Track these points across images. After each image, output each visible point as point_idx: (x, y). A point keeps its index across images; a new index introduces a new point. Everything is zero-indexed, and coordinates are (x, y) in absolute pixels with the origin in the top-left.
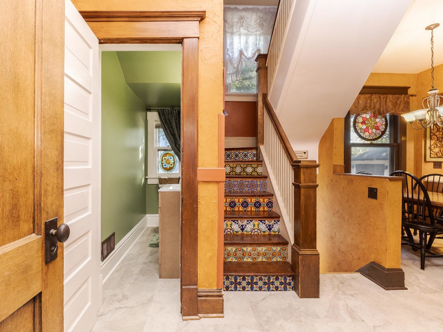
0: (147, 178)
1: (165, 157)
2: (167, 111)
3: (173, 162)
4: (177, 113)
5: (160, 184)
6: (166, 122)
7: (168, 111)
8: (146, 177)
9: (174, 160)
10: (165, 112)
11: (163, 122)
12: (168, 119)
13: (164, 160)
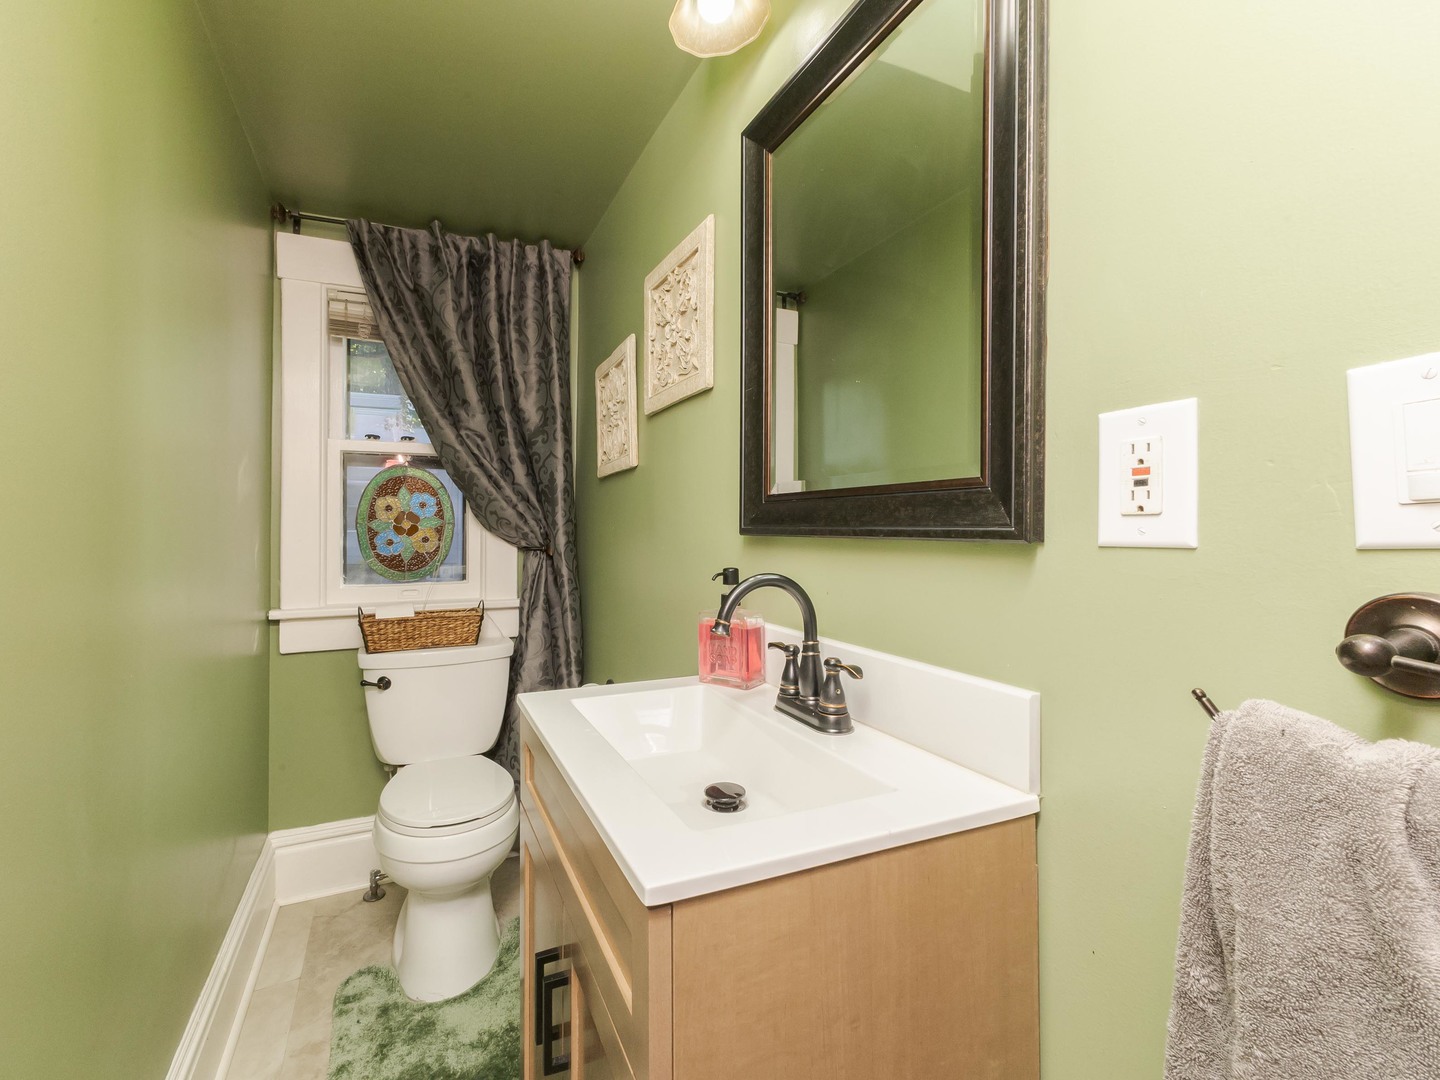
0: (277, 622)
1: (390, 500)
2: (407, 245)
3: (436, 522)
4: (464, 260)
5: (368, 651)
6: (399, 303)
7: (414, 246)
8: (273, 615)
9: (440, 514)
10: (395, 244)
11: (382, 299)
12: (417, 290)
13: (381, 515)
